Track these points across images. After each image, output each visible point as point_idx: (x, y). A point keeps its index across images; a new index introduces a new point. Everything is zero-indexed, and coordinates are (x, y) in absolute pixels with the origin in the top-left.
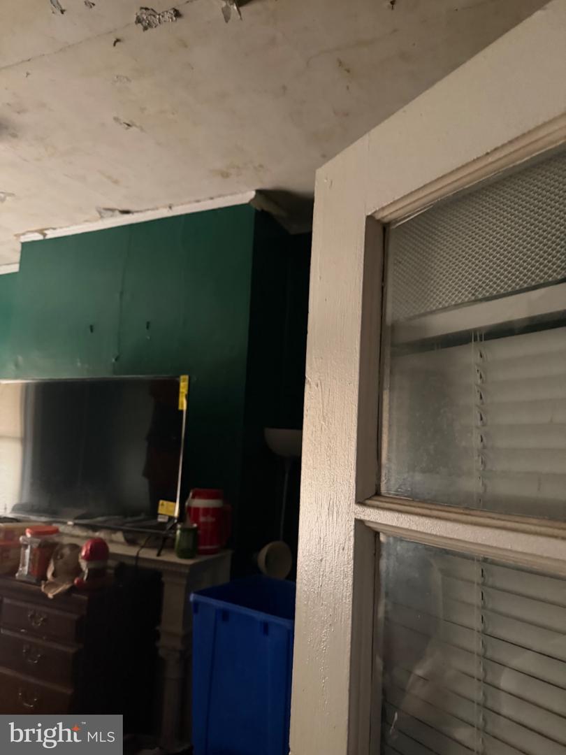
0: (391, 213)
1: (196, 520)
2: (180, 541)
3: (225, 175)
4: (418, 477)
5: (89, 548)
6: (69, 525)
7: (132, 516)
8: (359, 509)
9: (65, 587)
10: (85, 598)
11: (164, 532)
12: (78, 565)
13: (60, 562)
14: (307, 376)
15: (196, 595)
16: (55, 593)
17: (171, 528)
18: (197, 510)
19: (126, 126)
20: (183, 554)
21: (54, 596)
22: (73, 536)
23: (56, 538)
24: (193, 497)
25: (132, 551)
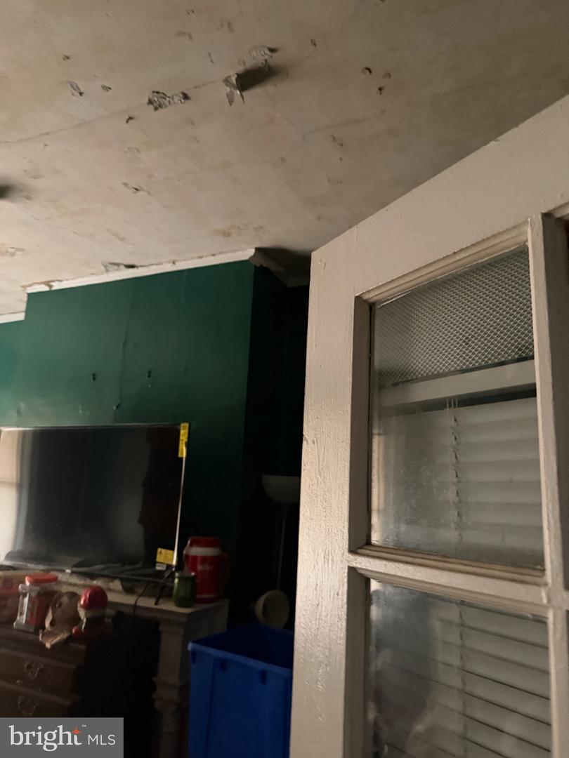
0: (376, 296)
1: (194, 568)
2: (178, 590)
3: (226, 234)
4: (403, 528)
5: (88, 596)
6: (68, 573)
7: (130, 564)
8: (352, 557)
9: (62, 636)
10: (83, 647)
11: (162, 581)
12: (77, 613)
13: (59, 611)
14: (304, 434)
15: (194, 644)
16: (53, 642)
17: (169, 577)
18: (195, 558)
19: (135, 190)
20: (180, 603)
21: (53, 646)
22: (70, 584)
23: (56, 588)
24: (191, 545)
25: (130, 600)
